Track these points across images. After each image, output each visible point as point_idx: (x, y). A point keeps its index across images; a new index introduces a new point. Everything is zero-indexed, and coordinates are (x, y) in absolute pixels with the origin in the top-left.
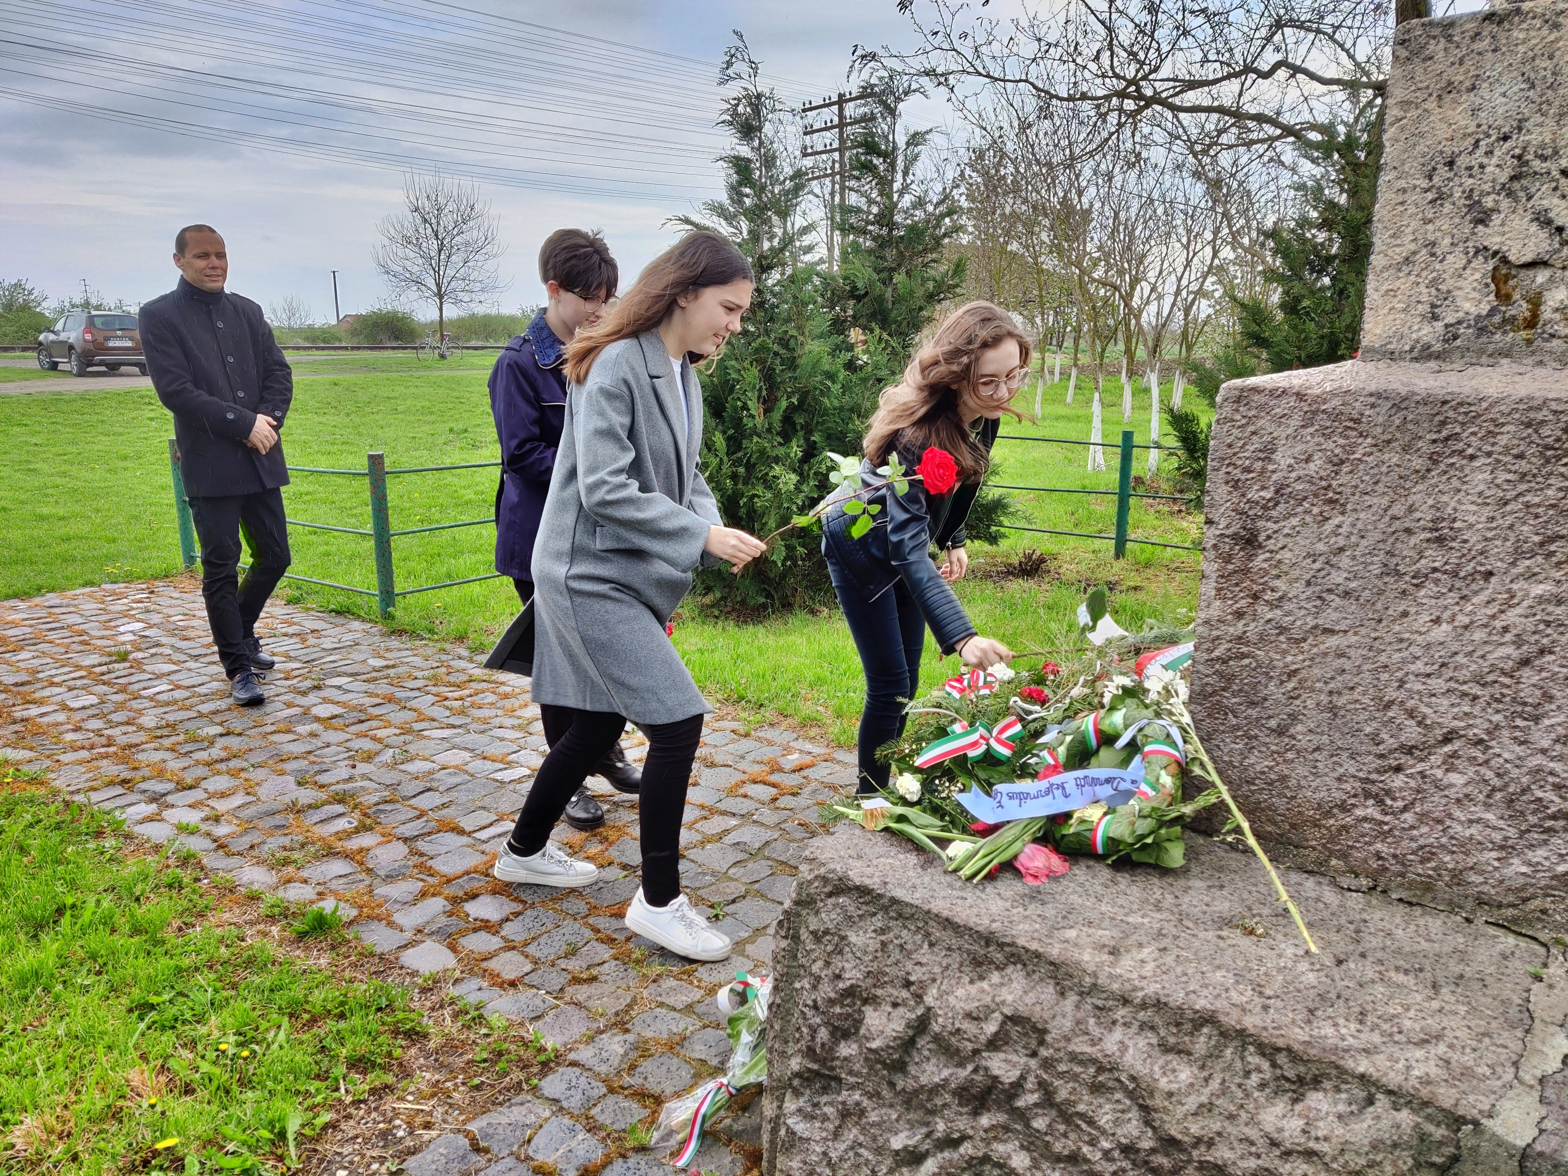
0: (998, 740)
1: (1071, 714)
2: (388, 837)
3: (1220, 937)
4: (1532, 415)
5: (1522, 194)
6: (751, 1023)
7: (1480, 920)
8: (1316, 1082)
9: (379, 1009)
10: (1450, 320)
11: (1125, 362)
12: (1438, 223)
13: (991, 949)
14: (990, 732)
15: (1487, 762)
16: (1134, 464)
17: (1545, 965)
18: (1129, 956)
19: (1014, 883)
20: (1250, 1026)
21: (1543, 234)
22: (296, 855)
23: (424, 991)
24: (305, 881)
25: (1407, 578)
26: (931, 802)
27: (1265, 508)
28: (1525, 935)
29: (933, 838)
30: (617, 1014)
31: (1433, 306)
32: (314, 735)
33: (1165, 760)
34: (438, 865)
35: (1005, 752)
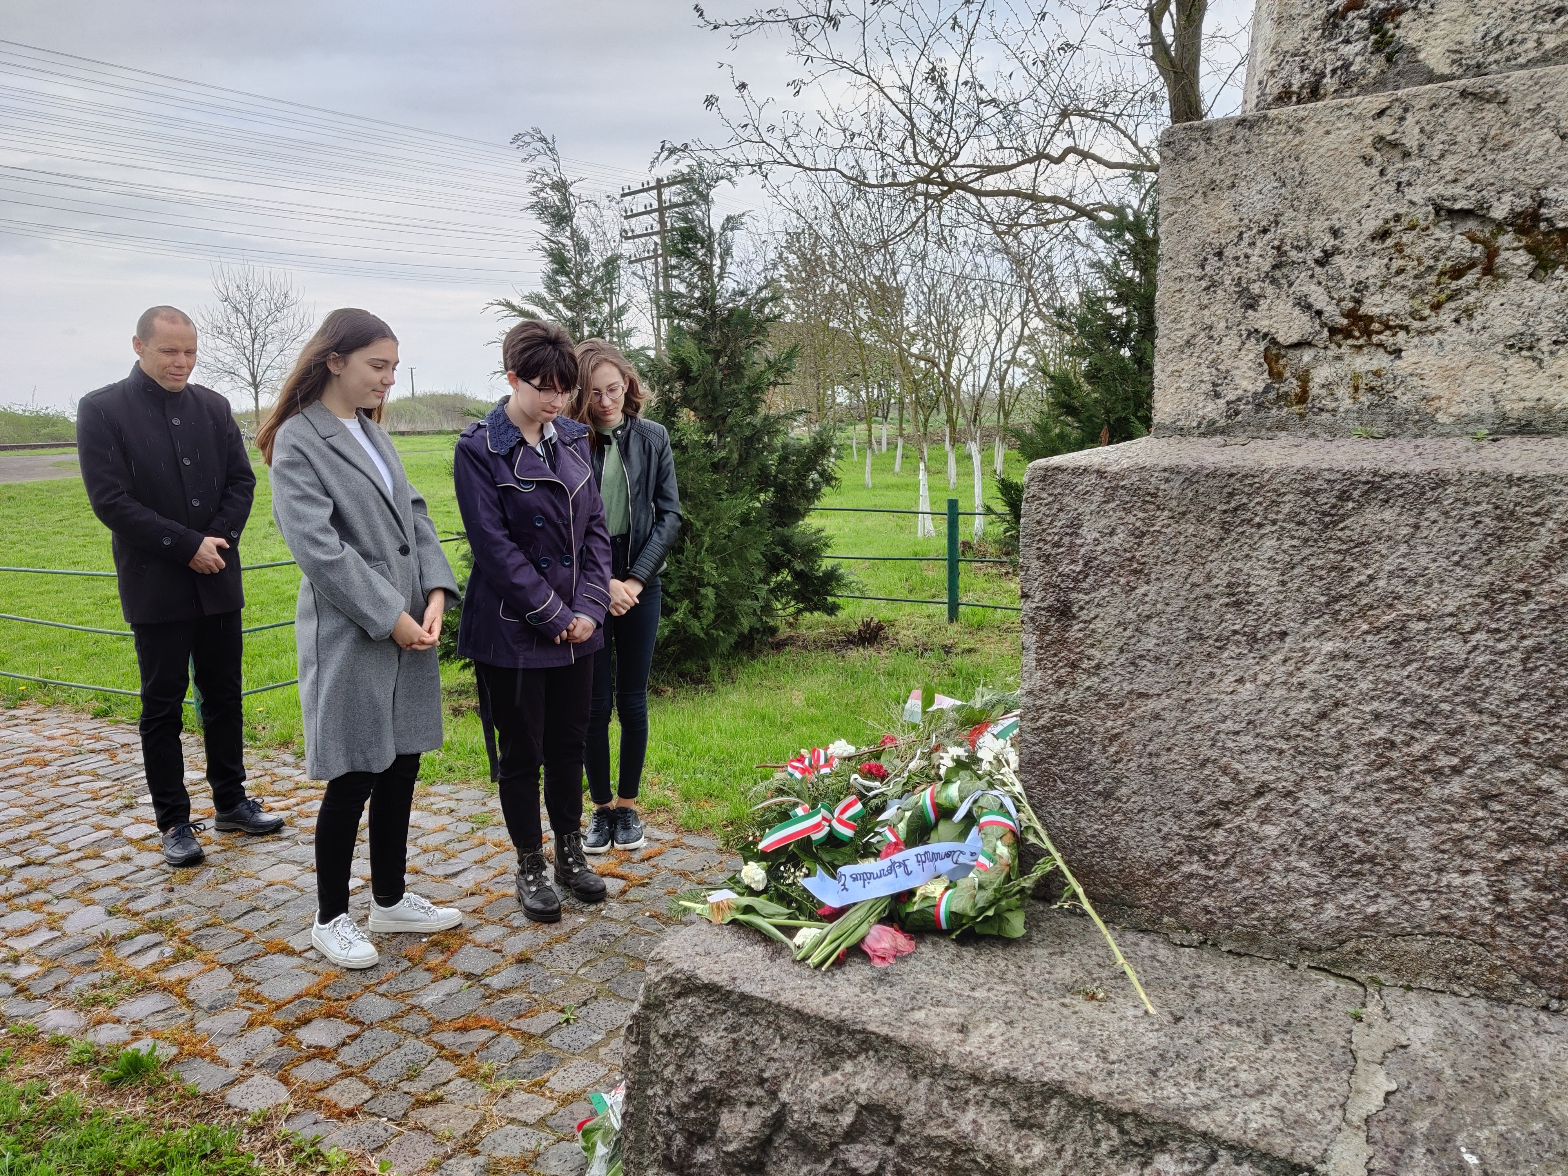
0: (840, 821)
1: (909, 788)
2: (210, 965)
3: (1064, 1005)
4: (1309, 484)
5: (1283, 281)
6: (606, 1134)
7: (1302, 966)
8: (1162, 1145)
9: (204, 1156)
10: (1231, 397)
11: (947, 431)
12: (1213, 309)
13: (842, 1037)
14: (832, 813)
15: (1296, 812)
16: (961, 528)
17: (1364, 1005)
18: (977, 1033)
19: (863, 967)
20: (1096, 1093)
21: (1305, 318)
22: (106, 993)
23: (253, 1130)
24: (118, 1021)
25: (1211, 642)
26: (777, 889)
27: (1076, 580)
28: (1344, 977)
29: (779, 927)
30: (465, 1136)
31: (1215, 385)
32: (126, 859)
33: (1000, 831)
34: (266, 990)
35: (848, 833)
